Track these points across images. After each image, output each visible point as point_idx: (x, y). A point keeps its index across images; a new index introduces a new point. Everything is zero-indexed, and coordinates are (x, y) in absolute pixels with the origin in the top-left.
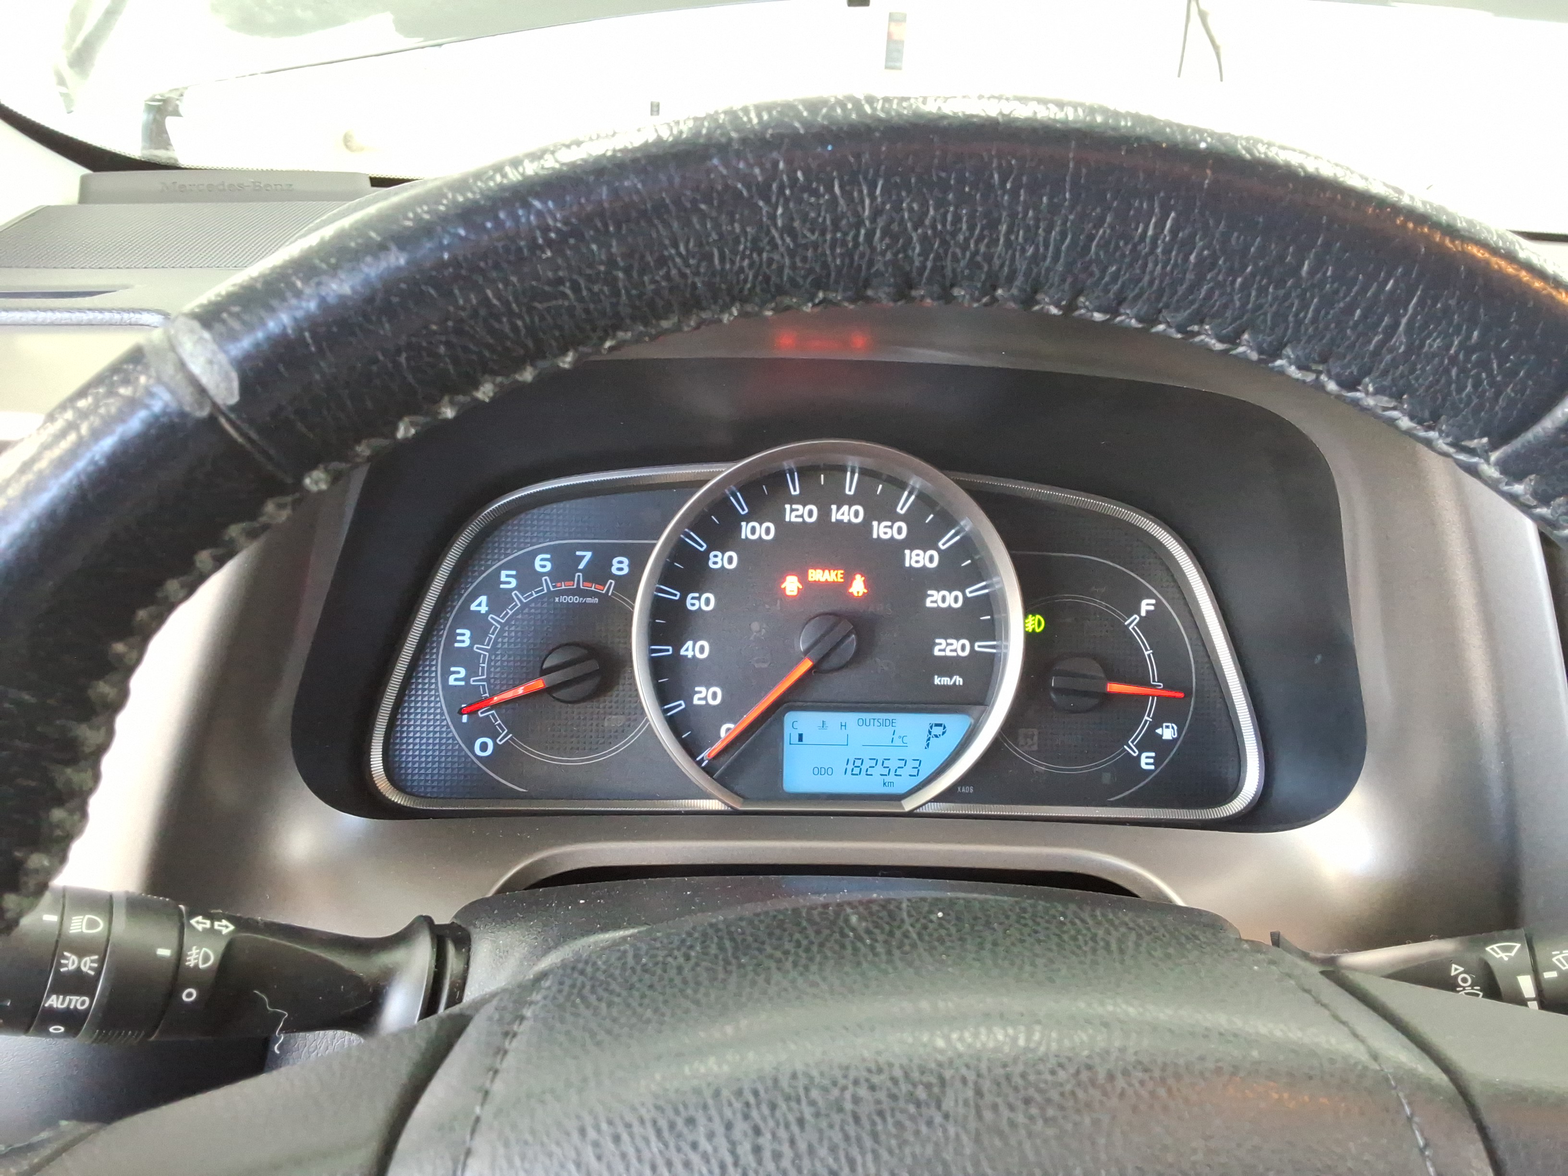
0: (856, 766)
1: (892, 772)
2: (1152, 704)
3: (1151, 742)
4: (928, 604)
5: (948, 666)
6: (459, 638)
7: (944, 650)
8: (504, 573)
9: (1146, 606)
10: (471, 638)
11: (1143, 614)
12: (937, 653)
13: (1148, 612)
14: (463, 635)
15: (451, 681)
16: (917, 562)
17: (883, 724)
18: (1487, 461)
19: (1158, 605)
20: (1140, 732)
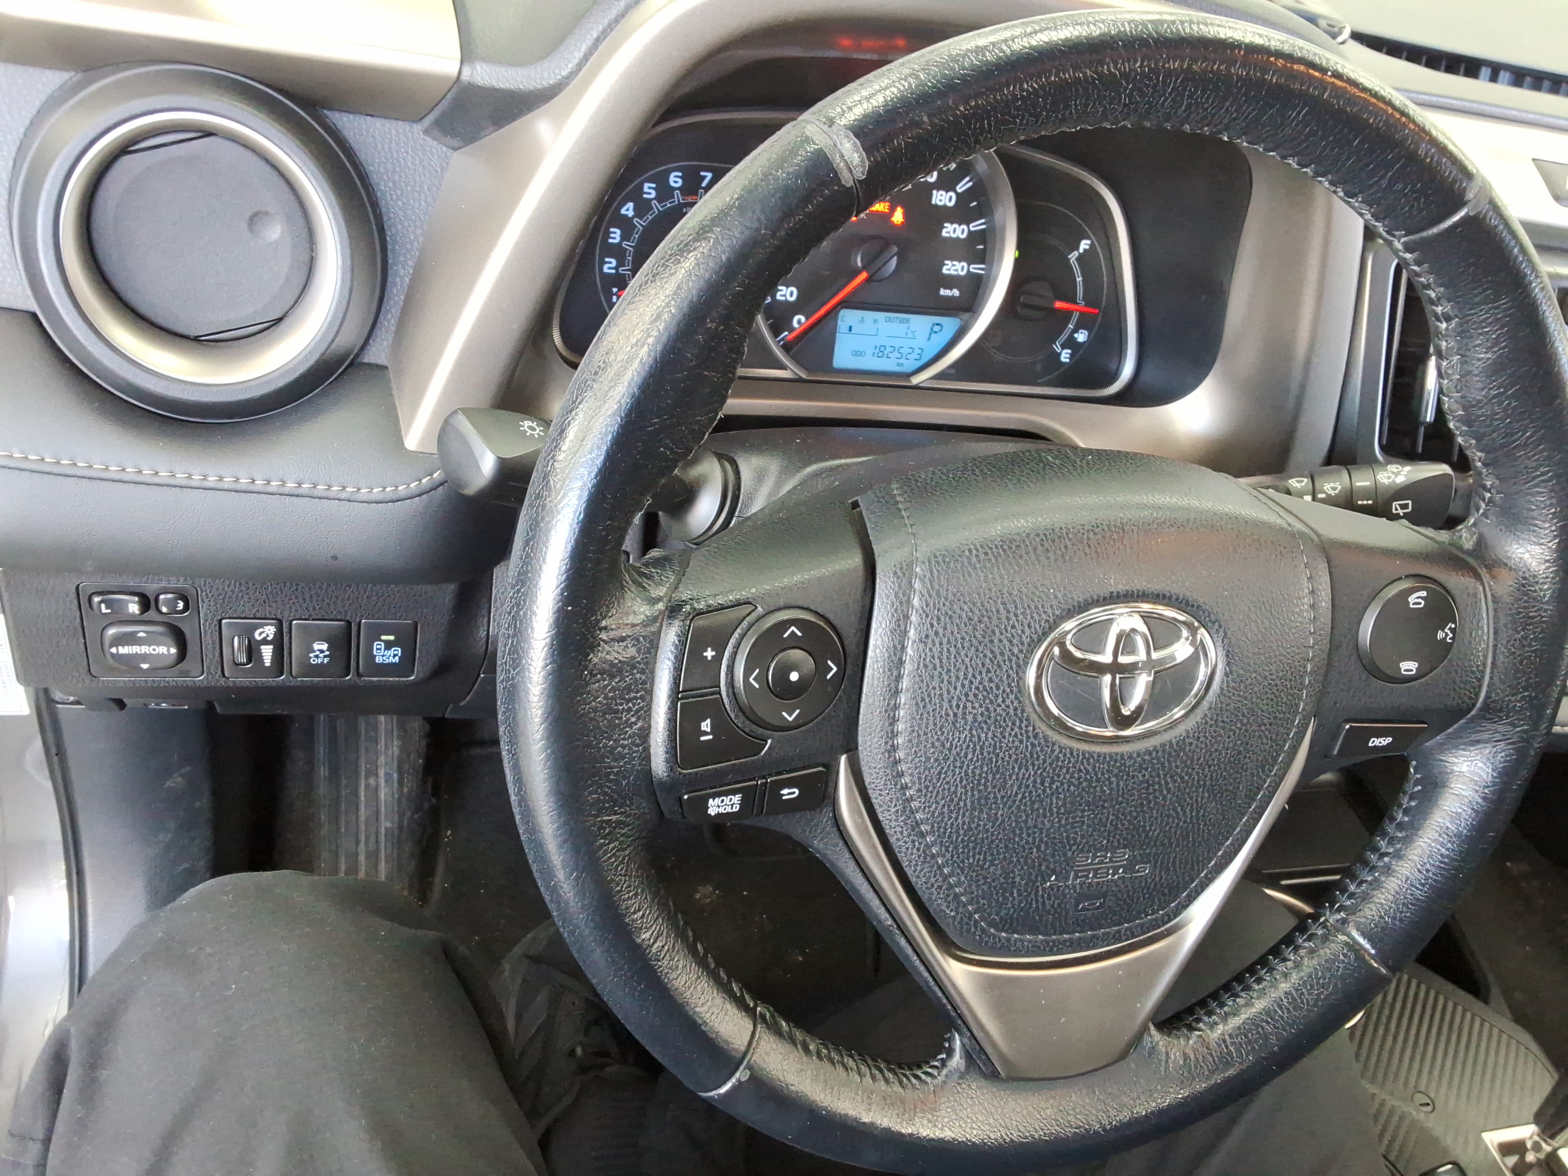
0: (880, 351)
1: (904, 357)
2: (1076, 316)
3: (1070, 343)
4: (944, 234)
5: (951, 281)
6: (612, 235)
7: (949, 270)
8: (646, 185)
9: (1084, 245)
10: (621, 236)
11: (1081, 251)
12: (945, 271)
13: (1085, 250)
14: (615, 233)
15: (606, 269)
16: (941, 200)
17: (902, 321)
18: (1399, 241)
19: (1092, 245)
20: (1064, 337)
